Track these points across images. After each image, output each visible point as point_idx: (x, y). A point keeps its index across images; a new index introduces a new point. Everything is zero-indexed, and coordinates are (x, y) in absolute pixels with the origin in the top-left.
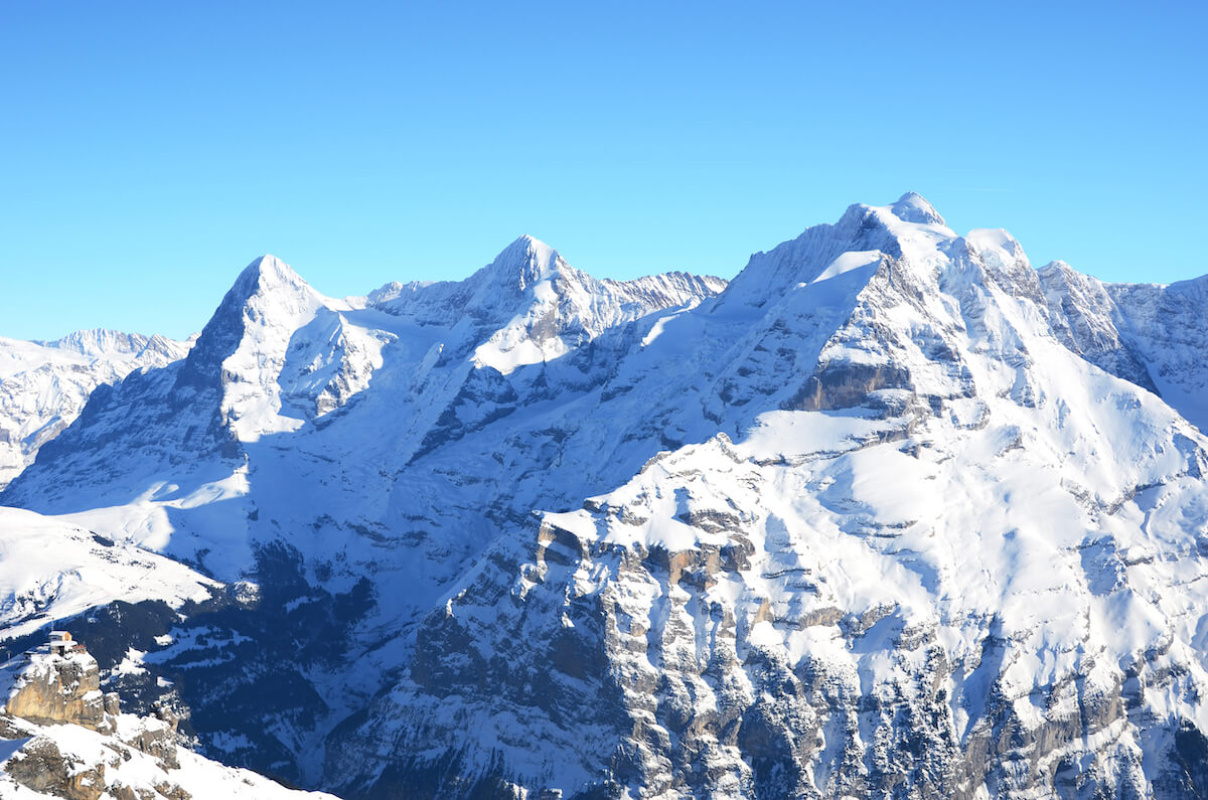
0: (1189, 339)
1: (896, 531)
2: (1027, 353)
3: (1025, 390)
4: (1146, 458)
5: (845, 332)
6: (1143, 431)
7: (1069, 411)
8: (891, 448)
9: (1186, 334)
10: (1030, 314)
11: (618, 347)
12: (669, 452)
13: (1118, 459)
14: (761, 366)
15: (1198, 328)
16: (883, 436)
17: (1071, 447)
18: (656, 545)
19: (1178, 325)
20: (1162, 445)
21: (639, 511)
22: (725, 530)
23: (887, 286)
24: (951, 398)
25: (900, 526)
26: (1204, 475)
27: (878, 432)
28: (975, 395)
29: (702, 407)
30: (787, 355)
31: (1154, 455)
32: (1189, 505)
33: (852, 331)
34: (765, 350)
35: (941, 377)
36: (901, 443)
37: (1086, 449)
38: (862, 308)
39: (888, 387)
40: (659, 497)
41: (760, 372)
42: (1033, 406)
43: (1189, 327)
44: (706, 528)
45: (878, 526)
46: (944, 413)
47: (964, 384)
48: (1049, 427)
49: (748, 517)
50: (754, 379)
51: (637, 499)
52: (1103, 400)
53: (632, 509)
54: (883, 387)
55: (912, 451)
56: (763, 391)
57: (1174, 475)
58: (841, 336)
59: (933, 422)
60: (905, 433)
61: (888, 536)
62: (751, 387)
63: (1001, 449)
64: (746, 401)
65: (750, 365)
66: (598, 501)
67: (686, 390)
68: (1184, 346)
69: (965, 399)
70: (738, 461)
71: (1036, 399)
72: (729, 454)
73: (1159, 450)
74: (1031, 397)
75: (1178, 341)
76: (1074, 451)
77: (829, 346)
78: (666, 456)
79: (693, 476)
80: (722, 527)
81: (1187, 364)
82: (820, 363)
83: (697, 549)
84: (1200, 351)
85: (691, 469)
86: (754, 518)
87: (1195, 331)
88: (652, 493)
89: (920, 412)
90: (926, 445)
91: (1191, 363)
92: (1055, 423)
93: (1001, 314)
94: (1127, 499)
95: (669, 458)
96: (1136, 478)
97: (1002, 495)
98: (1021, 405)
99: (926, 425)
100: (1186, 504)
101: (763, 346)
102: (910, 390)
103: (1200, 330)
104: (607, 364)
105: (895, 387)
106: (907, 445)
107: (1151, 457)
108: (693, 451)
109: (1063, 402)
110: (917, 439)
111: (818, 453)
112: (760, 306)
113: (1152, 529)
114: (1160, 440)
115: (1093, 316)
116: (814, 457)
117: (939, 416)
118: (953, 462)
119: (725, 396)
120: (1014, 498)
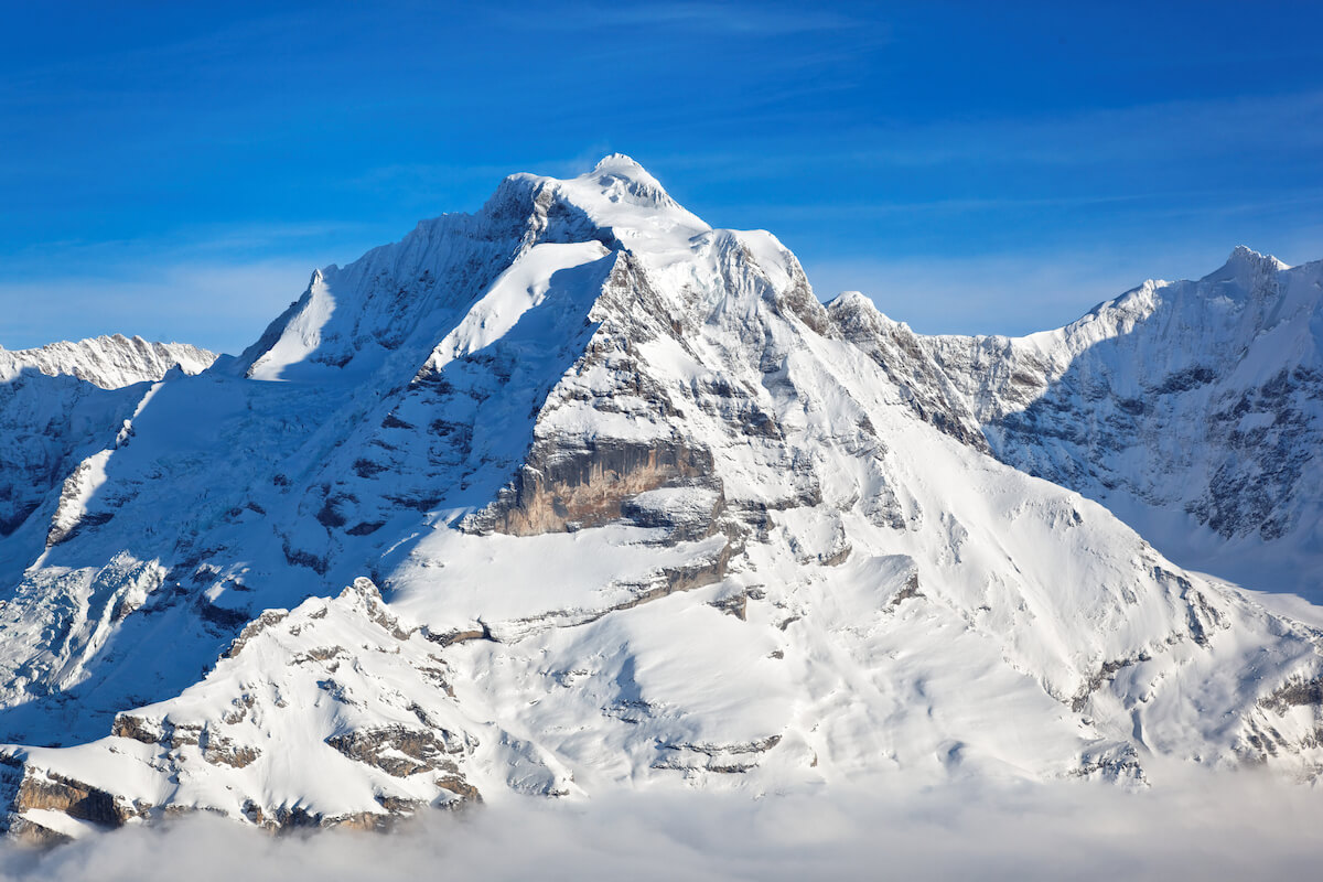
0: (1062, 429)
1: (746, 759)
2: (872, 432)
3: (883, 496)
4: (1110, 612)
5: (579, 380)
6: (1095, 566)
7: (966, 533)
8: (692, 602)
9: (1058, 421)
10: (861, 365)
11: (35, 462)
12: (283, 611)
13: (1064, 618)
14: (399, 456)
15: (1075, 410)
16: (678, 578)
17: (982, 597)
18: (290, 806)
19: (1044, 407)
20: (1132, 588)
21: (240, 736)
22: (426, 768)
23: (632, 301)
24: (780, 506)
25: (754, 748)
26: (1210, 639)
27: (666, 571)
28: (820, 501)
29: (281, 541)
30: (451, 434)
31: (1123, 606)
32: (1201, 692)
33: (596, 377)
34: (404, 425)
35: (755, 468)
36: (709, 590)
37: (1008, 599)
38: (607, 336)
39: (673, 485)
40: (279, 702)
41: (398, 467)
42: (902, 526)
43: (1060, 409)
44: (390, 767)
45: (709, 751)
46: (772, 535)
47: (799, 480)
48: (937, 562)
49: (458, 741)
50: (388, 483)
51: (232, 709)
52: (1014, 513)
53: (226, 731)
54: (661, 483)
55: (732, 605)
56: (410, 504)
57: (1162, 640)
58: (573, 388)
59: (754, 549)
60: (717, 569)
61: (730, 770)
62: (385, 497)
63: (886, 598)
64: (378, 526)
65: (376, 455)
66: (150, 717)
67: (236, 512)
68: (1055, 440)
69: (804, 509)
70: (400, 635)
71: (904, 513)
72: (383, 621)
73: (1130, 598)
74: (896, 511)
75: (1047, 433)
76: (990, 605)
77: (553, 408)
78: (279, 618)
79: (334, 661)
80: (420, 762)
81: (1065, 471)
82: (537, 438)
83: (378, 809)
84: (1082, 448)
85: (329, 646)
86: (472, 744)
87: (1069, 414)
88: (263, 696)
89: (731, 530)
90: (755, 593)
91: (1072, 469)
92: (944, 554)
93: (817, 363)
94: (1094, 689)
95: (286, 624)
96: (1102, 648)
97: (908, 684)
98: (880, 524)
99: (747, 556)
100: (1197, 693)
101: (399, 417)
102: (715, 488)
103: (1077, 414)
104: (15, 494)
105: (685, 483)
106: (722, 593)
107: (1118, 609)
108: (325, 611)
109: (951, 516)
110: (738, 581)
111: (553, 614)
112: (342, 364)
113: (1153, 737)
114: (1127, 580)
115: (919, 387)
116: (546, 622)
117: (763, 540)
118: (803, 624)
119: (329, 518)
120: (932, 686)
